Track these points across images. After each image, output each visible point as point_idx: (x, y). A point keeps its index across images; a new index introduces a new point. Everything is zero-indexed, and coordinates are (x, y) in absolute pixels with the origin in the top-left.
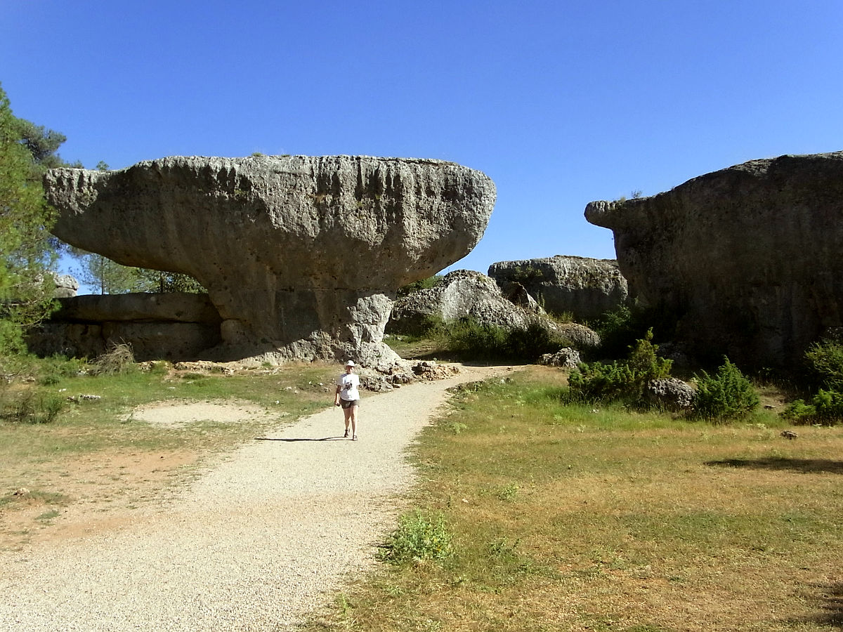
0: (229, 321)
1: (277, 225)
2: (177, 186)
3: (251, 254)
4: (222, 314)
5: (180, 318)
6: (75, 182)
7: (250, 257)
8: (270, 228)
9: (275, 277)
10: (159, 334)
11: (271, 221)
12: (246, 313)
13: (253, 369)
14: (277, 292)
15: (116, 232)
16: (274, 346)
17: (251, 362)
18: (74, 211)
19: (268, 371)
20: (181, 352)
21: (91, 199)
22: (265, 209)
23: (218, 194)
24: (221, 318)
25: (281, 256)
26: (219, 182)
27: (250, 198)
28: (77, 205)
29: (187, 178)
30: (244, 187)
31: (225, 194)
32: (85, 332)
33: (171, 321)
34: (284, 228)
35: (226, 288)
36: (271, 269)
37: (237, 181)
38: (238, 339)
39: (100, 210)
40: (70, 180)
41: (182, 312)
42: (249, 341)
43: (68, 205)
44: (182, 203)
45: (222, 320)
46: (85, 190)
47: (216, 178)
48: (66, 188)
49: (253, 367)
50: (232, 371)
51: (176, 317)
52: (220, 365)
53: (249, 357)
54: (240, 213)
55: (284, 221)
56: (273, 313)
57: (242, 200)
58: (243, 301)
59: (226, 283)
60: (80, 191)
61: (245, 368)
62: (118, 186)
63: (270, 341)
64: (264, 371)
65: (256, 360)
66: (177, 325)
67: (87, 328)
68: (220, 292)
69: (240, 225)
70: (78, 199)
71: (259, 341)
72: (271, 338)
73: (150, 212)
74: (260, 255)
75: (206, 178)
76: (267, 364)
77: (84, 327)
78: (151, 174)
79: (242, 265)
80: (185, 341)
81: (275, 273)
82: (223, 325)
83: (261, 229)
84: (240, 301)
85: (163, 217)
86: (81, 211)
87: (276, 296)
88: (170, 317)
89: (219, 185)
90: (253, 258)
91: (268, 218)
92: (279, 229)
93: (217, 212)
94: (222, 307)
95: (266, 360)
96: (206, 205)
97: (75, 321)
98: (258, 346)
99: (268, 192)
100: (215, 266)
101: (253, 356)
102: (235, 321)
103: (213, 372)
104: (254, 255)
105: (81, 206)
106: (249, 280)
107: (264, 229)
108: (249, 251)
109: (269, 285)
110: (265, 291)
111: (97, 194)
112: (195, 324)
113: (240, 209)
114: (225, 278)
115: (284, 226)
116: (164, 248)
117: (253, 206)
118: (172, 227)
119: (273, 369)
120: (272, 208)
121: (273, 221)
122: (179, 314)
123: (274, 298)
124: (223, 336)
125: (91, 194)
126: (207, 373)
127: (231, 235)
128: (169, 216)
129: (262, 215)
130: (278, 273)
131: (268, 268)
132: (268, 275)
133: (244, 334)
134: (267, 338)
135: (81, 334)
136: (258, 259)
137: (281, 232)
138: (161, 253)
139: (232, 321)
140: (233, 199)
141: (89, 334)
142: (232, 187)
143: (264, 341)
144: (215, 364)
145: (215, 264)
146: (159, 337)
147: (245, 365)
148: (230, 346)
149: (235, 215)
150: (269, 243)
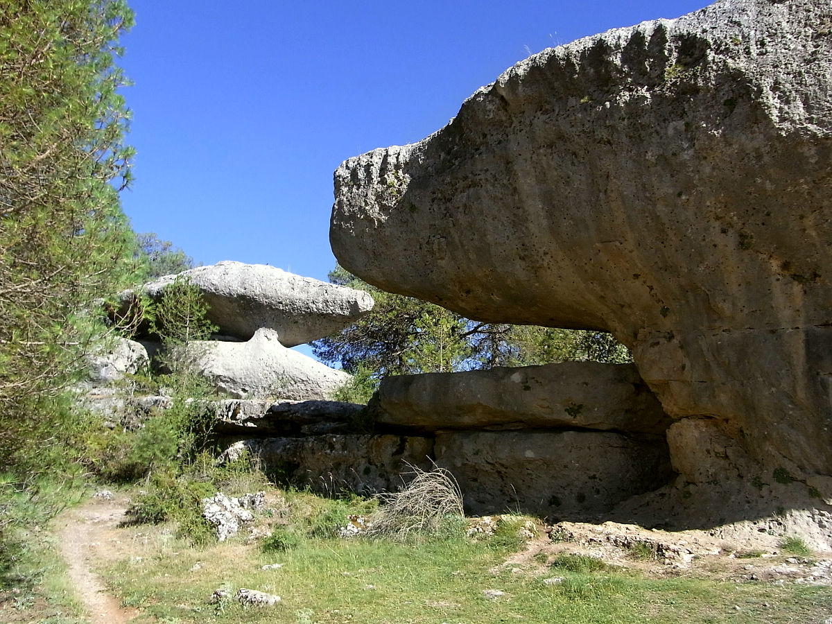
0: (684, 421)
1: (786, 125)
2: (539, 113)
3: (724, 231)
4: (669, 406)
5: (578, 420)
6: (375, 171)
7: (720, 239)
8: (769, 138)
9: (797, 288)
10: (529, 454)
11: (767, 118)
12: (723, 398)
13: (749, 555)
14: (807, 333)
15: (439, 243)
16: (813, 493)
17: (742, 534)
18: (372, 220)
19: (793, 569)
20: (581, 498)
21: (399, 192)
22: (748, 91)
23: (626, 96)
24: (666, 416)
25: (810, 221)
26: (626, 69)
27: (706, 80)
28: (377, 208)
29: (556, 84)
30: (689, 59)
31: (644, 91)
32: (400, 450)
33: (558, 428)
34: (811, 127)
35: (670, 337)
36: (785, 266)
37: (670, 51)
38: (712, 471)
39: (413, 208)
40: (368, 167)
41: (580, 407)
42: (740, 476)
43: (362, 210)
44: (550, 146)
45: (667, 421)
46: (390, 178)
47: (618, 62)
48: (362, 183)
49: (748, 549)
50: (687, 558)
51: (567, 417)
52: (658, 536)
53: (742, 519)
54: (681, 125)
55: (808, 108)
56: (801, 394)
57: (686, 91)
58: (713, 365)
59: (668, 324)
60: (383, 182)
61: (726, 550)
62: (443, 155)
63: (799, 475)
64: (784, 568)
65: (762, 530)
66: (568, 436)
67: (403, 441)
68: (656, 348)
69: (686, 156)
70: (379, 197)
71: (767, 476)
72: (802, 468)
73: (493, 185)
74: (747, 231)
75: (598, 72)
76: (793, 546)
77: (397, 439)
78: (490, 107)
79: (702, 268)
80: (592, 474)
81: (797, 277)
82: (672, 433)
83: (742, 150)
84: (707, 367)
85: (515, 189)
86: (384, 218)
87: (808, 343)
88: (555, 417)
89: (628, 75)
90: (729, 242)
91: (758, 113)
92: (795, 136)
93: (625, 139)
94: (665, 385)
95: (790, 534)
96: (603, 134)
97: (384, 429)
98: (765, 488)
99: (754, 50)
100: (638, 283)
101: (754, 519)
102: (702, 423)
103: (634, 556)
104: (731, 231)
105: (384, 208)
106: (726, 308)
107: (749, 146)
108: (717, 224)
109: (785, 314)
110: (773, 332)
111: (408, 181)
112: (614, 435)
113: (683, 115)
114: (665, 312)
115: (810, 120)
116: (522, 258)
117: (713, 97)
118: (535, 207)
119: (810, 564)
120: (767, 83)
121: (775, 115)
122: (574, 410)
123: (802, 352)
124: (676, 463)
125: (399, 181)
126: (618, 558)
127: (665, 188)
128: (527, 183)
129: (741, 110)
130: (807, 276)
131: (775, 265)
132: (777, 288)
133: (727, 457)
134: (790, 467)
135: (393, 454)
136: (743, 243)
137: (802, 143)
138: (519, 270)
139: (692, 423)
140: (662, 96)
141: (406, 453)
142: (658, 72)
143: (782, 476)
144: (644, 534)
145: (636, 276)
146: (530, 461)
147: (728, 541)
148: (691, 487)
149: (671, 132)
150: (769, 186)
